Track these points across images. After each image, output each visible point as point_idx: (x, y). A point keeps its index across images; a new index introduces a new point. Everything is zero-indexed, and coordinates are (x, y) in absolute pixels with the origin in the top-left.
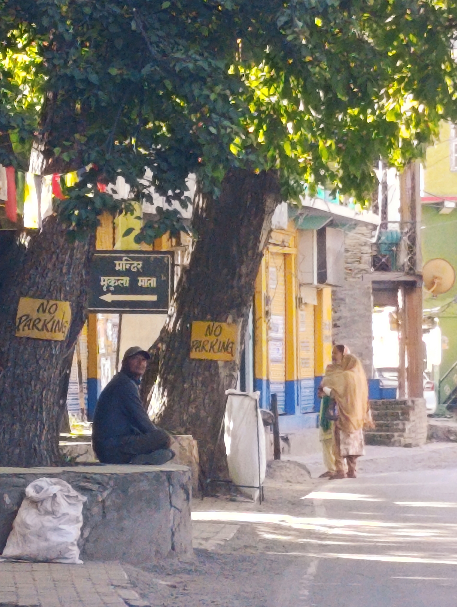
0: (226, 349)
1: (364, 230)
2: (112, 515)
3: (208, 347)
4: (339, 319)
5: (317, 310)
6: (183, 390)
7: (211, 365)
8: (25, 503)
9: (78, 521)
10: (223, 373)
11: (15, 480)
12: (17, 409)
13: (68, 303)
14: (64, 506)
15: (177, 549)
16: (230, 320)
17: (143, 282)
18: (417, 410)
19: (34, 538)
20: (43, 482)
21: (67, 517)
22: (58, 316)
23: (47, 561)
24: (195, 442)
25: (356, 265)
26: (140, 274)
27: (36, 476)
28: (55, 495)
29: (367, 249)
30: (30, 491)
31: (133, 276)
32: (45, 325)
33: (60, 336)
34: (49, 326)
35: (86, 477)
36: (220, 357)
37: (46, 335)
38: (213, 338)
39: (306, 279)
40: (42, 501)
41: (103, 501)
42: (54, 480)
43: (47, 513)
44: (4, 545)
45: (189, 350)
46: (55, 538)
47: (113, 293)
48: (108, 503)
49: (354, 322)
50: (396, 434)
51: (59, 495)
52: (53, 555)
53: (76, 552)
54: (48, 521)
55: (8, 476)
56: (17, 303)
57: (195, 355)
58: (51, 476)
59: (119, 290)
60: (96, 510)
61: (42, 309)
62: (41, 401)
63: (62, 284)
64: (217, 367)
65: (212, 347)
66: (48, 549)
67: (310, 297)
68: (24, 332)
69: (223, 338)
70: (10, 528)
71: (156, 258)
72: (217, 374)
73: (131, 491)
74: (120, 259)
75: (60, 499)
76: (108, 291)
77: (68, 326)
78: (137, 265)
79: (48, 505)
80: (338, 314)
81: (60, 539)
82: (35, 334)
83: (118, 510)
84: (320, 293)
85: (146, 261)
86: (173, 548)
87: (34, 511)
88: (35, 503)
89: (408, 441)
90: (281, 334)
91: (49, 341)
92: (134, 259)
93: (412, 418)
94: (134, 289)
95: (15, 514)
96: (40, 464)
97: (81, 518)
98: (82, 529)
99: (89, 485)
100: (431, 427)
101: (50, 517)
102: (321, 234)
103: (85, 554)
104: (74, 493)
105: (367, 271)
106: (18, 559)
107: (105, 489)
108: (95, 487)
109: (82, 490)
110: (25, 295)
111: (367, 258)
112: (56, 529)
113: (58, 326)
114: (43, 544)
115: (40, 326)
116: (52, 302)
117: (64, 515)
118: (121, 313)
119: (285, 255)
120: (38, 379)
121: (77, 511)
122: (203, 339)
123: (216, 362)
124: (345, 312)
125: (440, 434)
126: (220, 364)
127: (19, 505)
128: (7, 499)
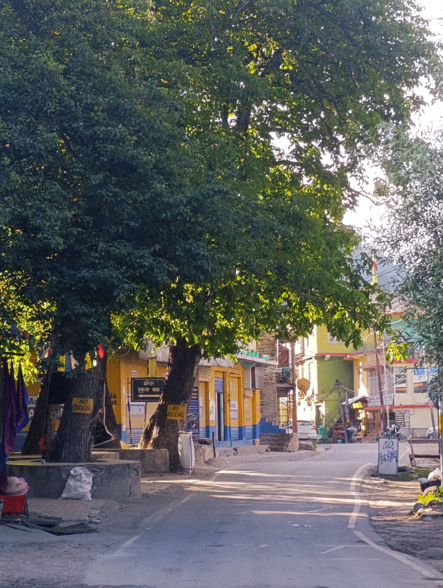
0: (180, 416)
1: (273, 367)
2: (105, 481)
3: (173, 415)
4: (264, 402)
5: (254, 399)
6: (164, 431)
7: (175, 422)
8: (70, 477)
9: (90, 484)
10: (180, 425)
11: (67, 468)
12: (72, 440)
13: (92, 400)
14: (84, 478)
15: (132, 493)
16: (182, 404)
17: (154, 389)
18: (294, 438)
19: (73, 490)
20: (77, 469)
21: (85, 482)
22: (88, 405)
23: (78, 499)
24: (167, 452)
25: (270, 381)
26: (153, 386)
27: (75, 466)
28: (81, 474)
29: (274, 375)
30: (72, 472)
31: (151, 387)
32: (82, 408)
33: (89, 412)
34: (84, 408)
35: (95, 467)
36: (178, 419)
37: (83, 412)
38: (175, 411)
39: (247, 387)
40: (76, 476)
41: (101, 476)
42: (81, 468)
43: (78, 480)
44: (62, 493)
45: (166, 416)
46: (80, 490)
47: (143, 394)
48: (103, 477)
49: (270, 403)
50: (285, 447)
51: (82, 474)
52: (80, 497)
53: (89, 495)
54: (78, 484)
55: (65, 466)
56: (72, 399)
57: (168, 418)
58: (81, 466)
59: (145, 393)
60: (98, 479)
61: (81, 402)
62: (81, 438)
63: (90, 392)
64: (177, 423)
65: (175, 415)
66: (78, 494)
67: (249, 394)
68: (74, 411)
69: (179, 411)
70: (64, 487)
71: (159, 381)
72: (177, 425)
73: (112, 471)
74: (145, 381)
75: (83, 475)
76: (141, 393)
77: (92, 408)
78: (152, 383)
79: (78, 478)
80: (263, 401)
81: (83, 491)
82: (78, 411)
83: (107, 479)
84: (254, 392)
85: (155, 382)
86: (130, 493)
87: (73, 480)
88: (74, 477)
89: (290, 450)
90: (237, 408)
91: (84, 414)
92: (152, 381)
93: (291, 441)
94: (151, 392)
95: (66, 481)
96: (81, 462)
97: (91, 482)
98: (92, 487)
99: (95, 470)
100: (300, 444)
101: (79, 482)
102: (253, 369)
103: (93, 496)
104: (89, 473)
105: (274, 384)
106: (67, 498)
107: (102, 471)
108: (98, 470)
109: (93, 471)
110: (75, 396)
111: (274, 378)
112: (81, 487)
113: (88, 408)
114: (76, 493)
115: (80, 408)
116: (85, 399)
117: (84, 481)
118: (146, 402)
119: (238, 378)
120: (80, 429)
121: (90, 480)
122: (172, 411)
123: (176, 420)
124: (266, 399)
125: (304, 447)
126: (178, 421)
127: (68, 477)
128: (64, 475)
